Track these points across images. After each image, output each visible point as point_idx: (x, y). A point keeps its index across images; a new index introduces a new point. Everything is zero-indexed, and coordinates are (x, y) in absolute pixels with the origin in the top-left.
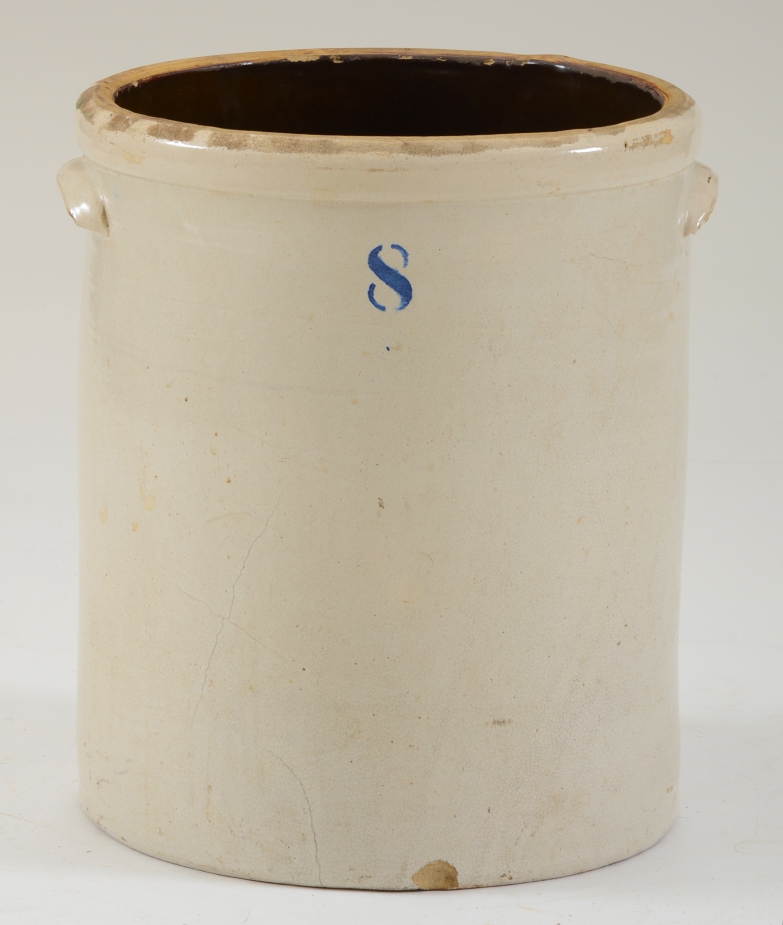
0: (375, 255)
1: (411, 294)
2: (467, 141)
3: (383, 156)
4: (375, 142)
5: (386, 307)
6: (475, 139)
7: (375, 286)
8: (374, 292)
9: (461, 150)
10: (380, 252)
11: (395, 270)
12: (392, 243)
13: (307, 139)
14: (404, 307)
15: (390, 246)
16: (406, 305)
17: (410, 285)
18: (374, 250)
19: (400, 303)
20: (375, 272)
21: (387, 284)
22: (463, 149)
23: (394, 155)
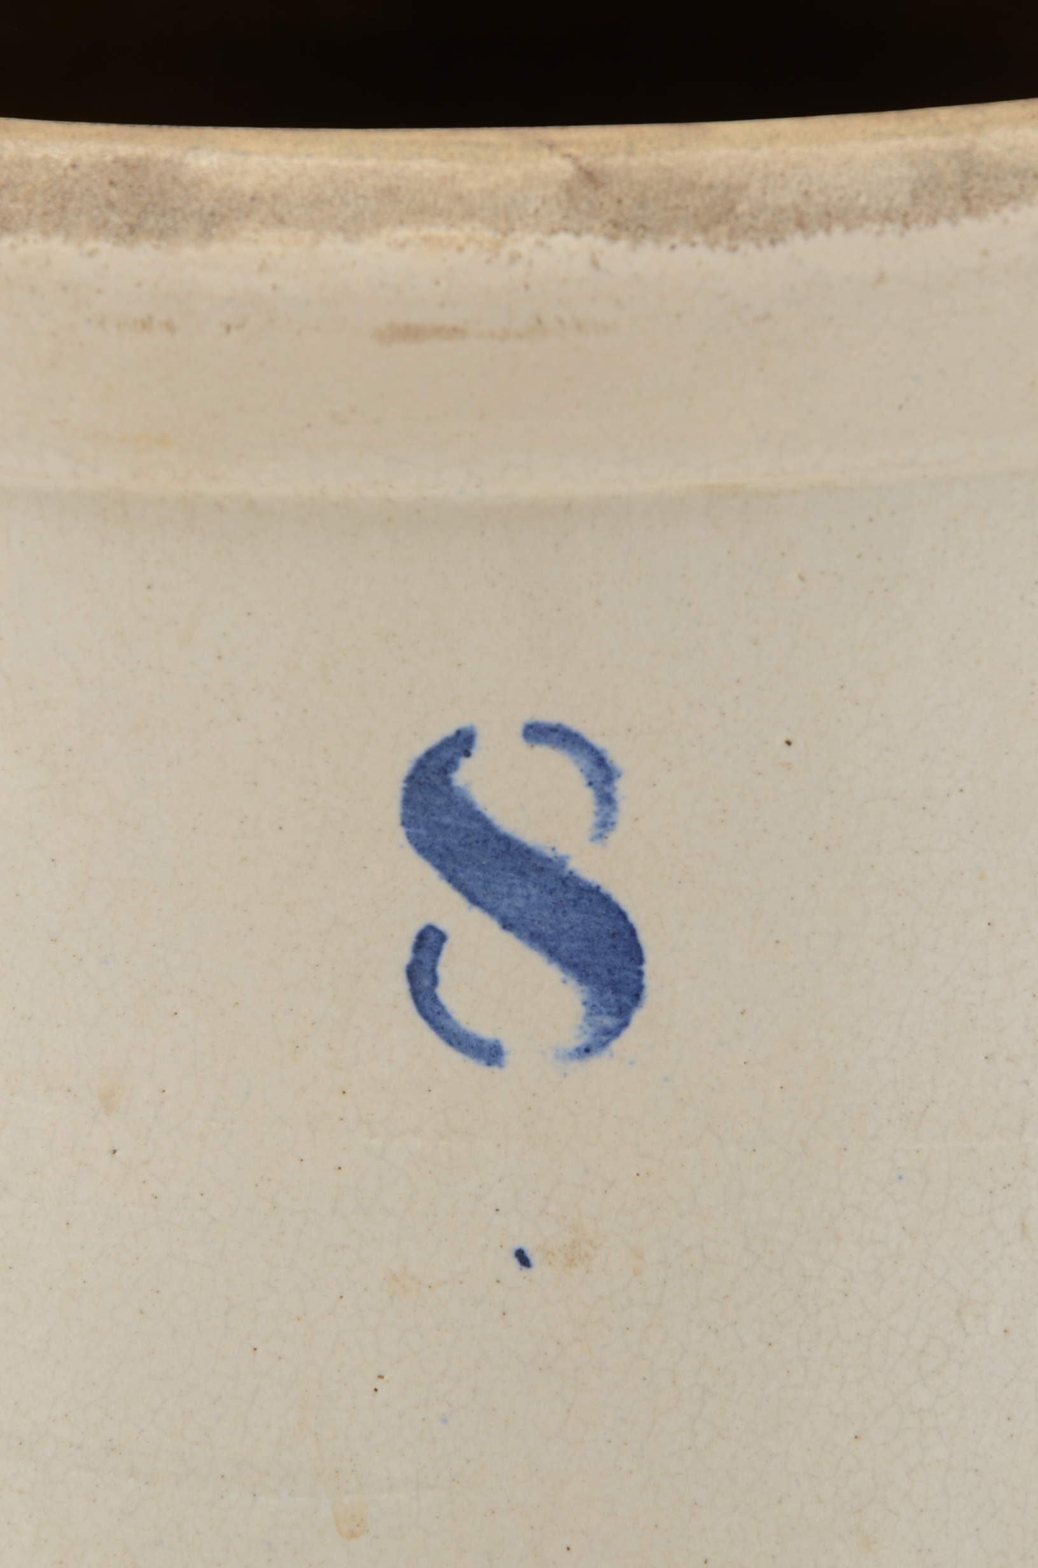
0: (437, 780)
1: (640, 973)
2: (932, 142)
3: (460, 249)
4: (415, 165)
5: (506, 1046)
6: (979, 128)
7: (442, 938)
8: (442, 970)
9: (902, 201)
10: (465, 764)
11: (549, 854)
12: (528, 715)
13: (37, 153)
14: (604, 1044)
15: (519, 729)
16: (613, 1033)
17: (633, 932)
18: (430, 754)
19: (580, 1022)
20: (440, 867)
21: (507, 925)
22: (915, 197)
23: (524, 242)
